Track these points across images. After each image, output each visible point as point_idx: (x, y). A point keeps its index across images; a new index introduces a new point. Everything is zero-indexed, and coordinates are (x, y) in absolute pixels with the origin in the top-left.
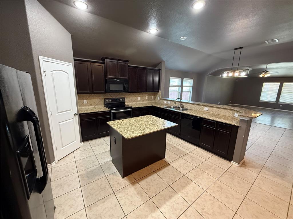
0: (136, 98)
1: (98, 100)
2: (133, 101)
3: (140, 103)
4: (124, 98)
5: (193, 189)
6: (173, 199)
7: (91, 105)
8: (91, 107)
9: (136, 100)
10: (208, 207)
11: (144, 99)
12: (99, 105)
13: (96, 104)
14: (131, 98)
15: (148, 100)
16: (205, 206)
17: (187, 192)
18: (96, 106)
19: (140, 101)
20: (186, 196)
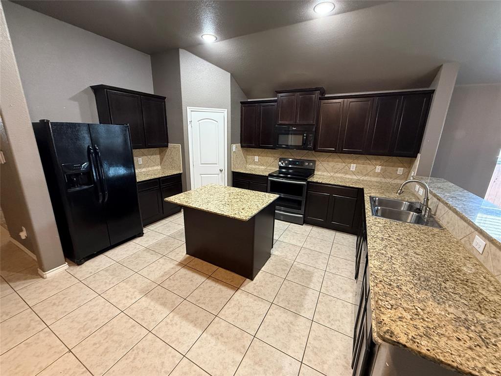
0: (344, 164)
1: (272, 159)
2: (335, 171)
3: (355, 177)
4: (314, 162)
5: (184, 333)
6: (159, 308)
7: (263, 165)
8: (263, 167)
9: (343, 170)
10: (147, 358)
11: (369, 170)
12: (273, 166)
13: (268, 165)
14: (331, 164)
15: (383, 174)
16: (150, 353)
17: (176, 324)
18: (269, 168)
19: (353, 173)
20: (167, 324)
